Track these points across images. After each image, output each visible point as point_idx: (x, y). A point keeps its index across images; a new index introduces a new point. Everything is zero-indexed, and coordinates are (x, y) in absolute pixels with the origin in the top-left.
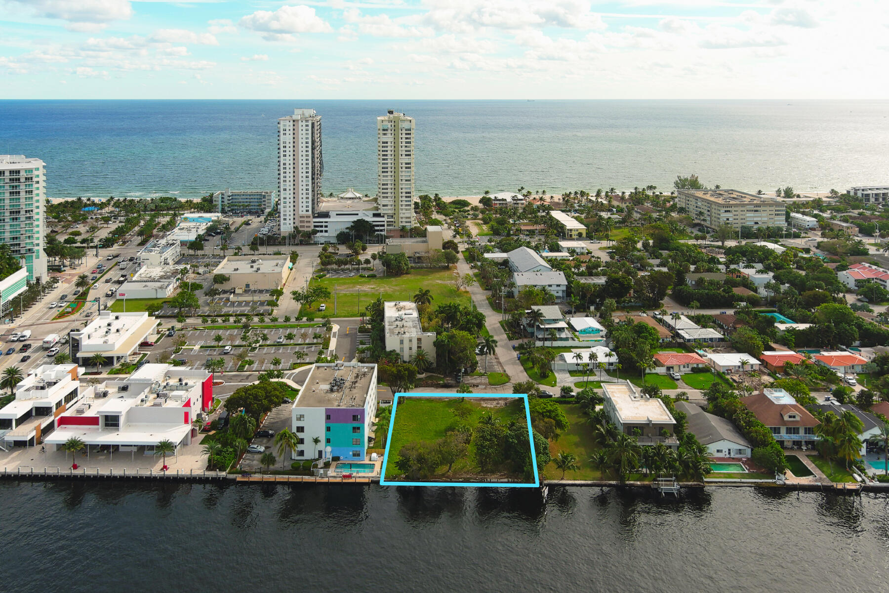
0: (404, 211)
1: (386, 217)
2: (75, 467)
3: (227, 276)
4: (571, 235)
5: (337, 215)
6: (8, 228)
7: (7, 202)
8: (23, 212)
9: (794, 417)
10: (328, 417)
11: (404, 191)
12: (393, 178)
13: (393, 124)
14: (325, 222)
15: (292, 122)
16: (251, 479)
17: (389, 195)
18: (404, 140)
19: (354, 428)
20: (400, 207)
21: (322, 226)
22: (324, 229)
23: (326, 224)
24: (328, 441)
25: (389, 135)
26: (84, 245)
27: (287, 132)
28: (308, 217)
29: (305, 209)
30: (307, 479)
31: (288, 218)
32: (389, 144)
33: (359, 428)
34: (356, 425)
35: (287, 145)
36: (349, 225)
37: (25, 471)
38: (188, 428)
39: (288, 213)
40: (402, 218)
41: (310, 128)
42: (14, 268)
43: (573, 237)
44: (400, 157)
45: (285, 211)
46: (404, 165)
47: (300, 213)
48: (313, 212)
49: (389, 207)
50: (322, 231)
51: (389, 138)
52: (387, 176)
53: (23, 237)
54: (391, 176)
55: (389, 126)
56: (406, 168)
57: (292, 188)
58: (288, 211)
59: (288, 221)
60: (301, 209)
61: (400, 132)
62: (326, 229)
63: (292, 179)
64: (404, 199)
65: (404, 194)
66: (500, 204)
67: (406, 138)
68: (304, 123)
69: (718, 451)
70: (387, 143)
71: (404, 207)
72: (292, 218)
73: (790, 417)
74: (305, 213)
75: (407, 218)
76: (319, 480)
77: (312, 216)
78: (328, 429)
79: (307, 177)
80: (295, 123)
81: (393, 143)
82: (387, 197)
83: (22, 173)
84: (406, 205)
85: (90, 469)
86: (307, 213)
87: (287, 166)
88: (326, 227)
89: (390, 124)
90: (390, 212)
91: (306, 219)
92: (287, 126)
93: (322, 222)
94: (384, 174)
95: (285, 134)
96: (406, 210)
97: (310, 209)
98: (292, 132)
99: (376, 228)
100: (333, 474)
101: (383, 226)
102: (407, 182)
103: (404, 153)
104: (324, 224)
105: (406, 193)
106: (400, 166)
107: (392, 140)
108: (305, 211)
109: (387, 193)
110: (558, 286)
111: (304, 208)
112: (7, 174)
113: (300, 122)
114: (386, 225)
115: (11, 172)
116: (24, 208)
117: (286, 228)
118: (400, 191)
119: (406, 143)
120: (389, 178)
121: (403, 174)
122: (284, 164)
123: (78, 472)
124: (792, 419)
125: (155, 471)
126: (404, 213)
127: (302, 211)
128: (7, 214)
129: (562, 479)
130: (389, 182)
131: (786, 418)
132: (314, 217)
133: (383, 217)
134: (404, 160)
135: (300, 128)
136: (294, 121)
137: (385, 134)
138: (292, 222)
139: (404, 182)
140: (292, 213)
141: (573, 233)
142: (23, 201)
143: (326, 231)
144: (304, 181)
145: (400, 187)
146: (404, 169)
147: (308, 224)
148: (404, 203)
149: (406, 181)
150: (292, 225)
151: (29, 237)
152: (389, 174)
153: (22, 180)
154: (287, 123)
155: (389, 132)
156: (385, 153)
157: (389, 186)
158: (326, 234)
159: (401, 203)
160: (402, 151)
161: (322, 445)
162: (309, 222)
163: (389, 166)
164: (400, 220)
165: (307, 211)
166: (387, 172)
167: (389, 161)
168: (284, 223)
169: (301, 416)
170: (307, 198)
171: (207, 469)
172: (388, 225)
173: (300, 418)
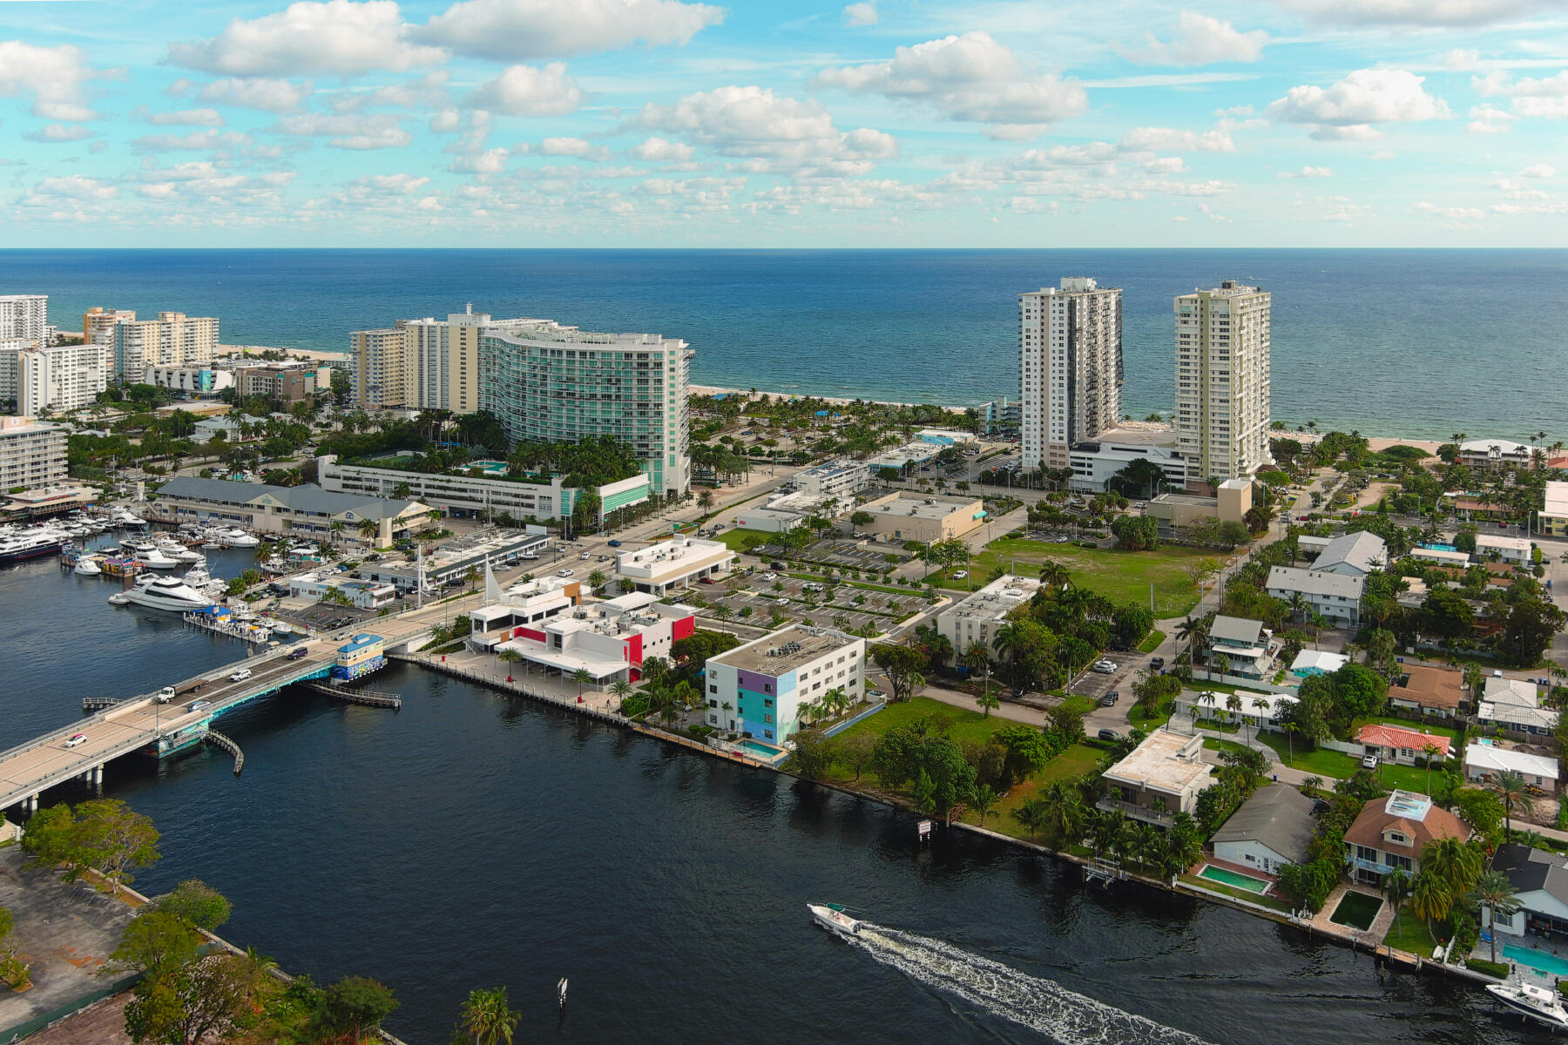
1: (1187, 458)
2: (510, 680)
3: (871, 516)
4: (1549, 530)
5: (1113, 449)
6: (635, 423)
7: (635, 391)
8: (651, 406)
9: (1401, 839)
10: (740, 681)
11: (1217, 418)
12: (1198, 395)
13: (1199, 305)
14: (1089, 459)
15: (1039, 298)
16: (647, 732)
17: (1192, 423)
18: (1217, 333)
19: (766, 701)
20: (1211, 445)
21: (1083, 465)
22: (1086, 469)
23: (1090, 462)
24: (741, 710)
25: (1192, 324)
26: (770, 459)
27: (1032, 314)
28: (1062, 448)
29: (1057, 435)
30: (698, 746)
31: (1032, 446)
32: (1192, 339)
33: (771, 702)
34: (769, 698)
35: (1032, 334)
36: (1122, 467)
37: (470, 674)
38: (624, 665)
39: (1032, 440)
40: (1213, 463)
41: (1064, 309)
42: (630, 472)
43: (1555, 533)
44: (1210, 361)
45: (1028, 436)
46: (1217, 375)
47: (1051, 440)
48: (1071, 439)
49: (1192, 444)
50: (1083, 473)
51: (1192, 328)
52: (1188, 392)
53: (651, 437)
54: (1196, 392)
55: (1193, 309)
56: (1221, 380)
57: (1038, 400)
58: (1032, 436)
59: (1032, 452)
60: (1051, 434)
61: (1211, 319)
62: (1089, 469)
63: (1038, 387)
64: (1217, 431)
65: (1217, 424)
66: (1475, 460)
67: (1221, 330)
68: (1057, 302)
69: (1248, 857)
70: (1189, 336)
71: (1217, 446)
72: (1038, 446)
73: (1394, 837)
74: (1057, 441)
75: (1221, 464)
76: (708, 750)
77: (1068, 448)
78: (741, 695)
79: (1061, 385)
80: (1044, 301)
81: (1198, 337)
82: (1188, 427)
83: (651, 357)
84: (1221, 443)
85: (525, 686)
86: (1061, 441)
87: (1032, 367)
88: (1090, 466)
89: (1194, 305)
90: (1192, 451)
91: (1058, 452)
92: (1032, 305)
93: (1084, 458)
94: (1184, 388)
95: (1028, 318)
96: (1221, 450)
97: (1065, 435)
98: (1039, 314)
99: (1168, 476)
100: (725, 748)
101: (1182, 473)
102: (1222, 404)
103: (1217, 354)
104: (1086, 462)
105: (1221, 422)
106: (1211, 375)
107: (1198, 332)
108: (1057, 438)
109: (1189, 420)
110: (1344, 599)
111: (1057, 432)
112: (635, 357)
113: (1051, 298)
114: (1186, 473)
115: (640, 355)
116: (653, 401)
117: (1030, 461)
118: (1211, 417)
119: (1221, 337)
120: (1192, 395)
121: (1215, 389)
122: (1028, 363)
123: (509, 685)
124: (1397, 842)
126: (1217, 456)
127: (1053, 438)
128: (635, 406)
129: (980, 826)
130: (1191, 402)
131: (1388, 838)
132: (1071, 449)
133: (1183, 459)
134: (1216, 366)
135: (1051, 308)
136: (1042, 297)
137: (1185, 322)
138: (1038, 453)
139: (1217, 403)
140: (1038, 440)
141: (1554, 525)
142: (651, 391)
143: (1090, 474)
144: (1057, 391)
145: (1210, 410)
146: (1217, 382)
147: (1062, 460)
148: (1217, 439)
149: (1221, 401)
150: (1038, 460)
152: (1192, 388)
153: (651, 366)
154: (1032, 301)
155: (1193, 318)
156: (1186, 353)
157: (1192, 409)
158: (1090, 478)
159: (1211, 438)
160: (1214, 351)
161: (733, 714)
162: (1063, 456)
163: (1192, 374)
164: (1211, 467)
165: (1061, 438)
166: (1188, 385)
167: (1192, 367)
168: (1027, 455)
169: (715, 673)
170: (1061, 418)
171: (617, 712)
172: (1190, 474)
173: (713, 675)
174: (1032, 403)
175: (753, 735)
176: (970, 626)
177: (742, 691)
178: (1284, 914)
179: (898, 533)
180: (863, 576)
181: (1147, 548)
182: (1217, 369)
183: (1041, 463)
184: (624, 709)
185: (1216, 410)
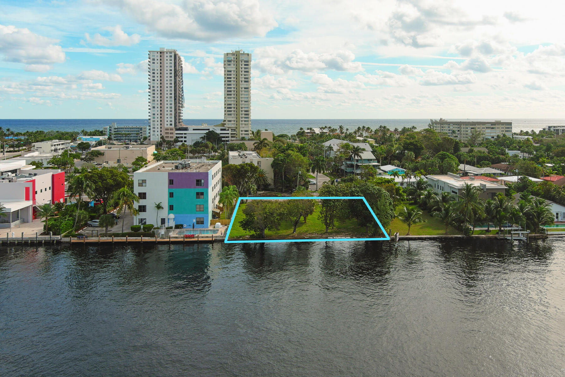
0: (243, 126)
1: (230, 130)
3: (102, 152)
5: (194, 129)
10: (171, 182)
11: (243, 109)
12: (235, 99)
13: (235, 56)
15: (159, 53)
16: (86, 241)
17: (233, 112)
18: (243, 70)
19: (198, 194)
20: (240, 122)
21: (182, 137)
22: (183, 139)
23: (185, 135)
24: (171, 208)
25: (232, 65)
27: (156, 61)
28: (172, 129)
29: (169, 123)
30: (147, 239)
31: (156, 130)
32: (232, 73)
33: (202, 194)
34: (200, 190)
35: (156, 72)
36: (203, 136)
39: (156, 127)
40: (242, 131)
41: (173, 58)
44: (241, 83)
45: (154, 125)
46: (243, 89)
47: (166, 126)
48: (175, 126)
49: (233, 122)
50: (182, 141)
51: (232, 68)
52: (231, 98)
55: (233, 59)
56: (245, 91)
57: (159, 106)
58: (156, 125)
59: (156, 133)
60: (166, 123)
61: (241, 63)
62: (185, 139)
63: (159, 99)
64: (243, 116)
65: (243, 113)
67: (245, 68)
68: (169, 55)
70: (231, 71)
71: (243, 123)
72: (159, 130)
74: (169, 126)
75: (246, 131)
76: (160, 240)
77: (174, 129)
78: (171, 195)
79: (171, 98)
80: (161, 55)
81: (235, 72)
82: (231, 114)
84: (245, 121)
86: (171, 126)
87: (156, 89)
88: (185, 137)
89: (233, 56)
90: (233, 126)
91: (170, 131)
92: (156, 56)
93: (182, 134)
95: (154, 63)
96: (245, 124)
97: (173, 123)
98: (159, 61)
99: (223, 139)
100: (175, 235)
101: (228, 137)
103: (243, 80)
104: (184, 135)
105: (245, 111)
106: (241, 90)
107: (235, 69)
109: (231, 111)
113: (165, 53)
114: (230, 137)
117: (155, 138)
118: (241, 109)
119: (245, 72)
120: (233, 99)
121: (243, 96)
126: (243, 127)
127: (167, 125)
129: (407, 235)
130: (232, 103)
132: (177, 130)
133: (228, 130)
135: (166, 58)
136: (161, 53)
137: (229, 65)
138: (159, 133)
139: (243, 102)
140: (159, 126)
143: (185, 141)
144: (169, 101)
145: (241, 106)
146: (243, 93)
147: (171, 135)
149: (245, 102)
150: (160, 136)
154: (156, 54)
155: (233, 62)
156: (230, 80)
157: (232, 106)
158: (185, 143)
159: (241, 119)
160: (242, 78)
161: (165, 212)
162: (172, 133)
163: (233, 89)
164: (241, 133)
165: (171, 125)
166: (231, 95)
167: (232, 86)
168: (153, 135)
169: (144, 181)
170: (171, 114)
171: (42, 234)
172: (232, 137)
173: (143, 183)
174: (156, 107)
175: (185, 226)
177: (172, 190)
179: (119, 160)
182: (243, 86)
183: (162, 138)
184: (47, 230)
185: (243, 106)
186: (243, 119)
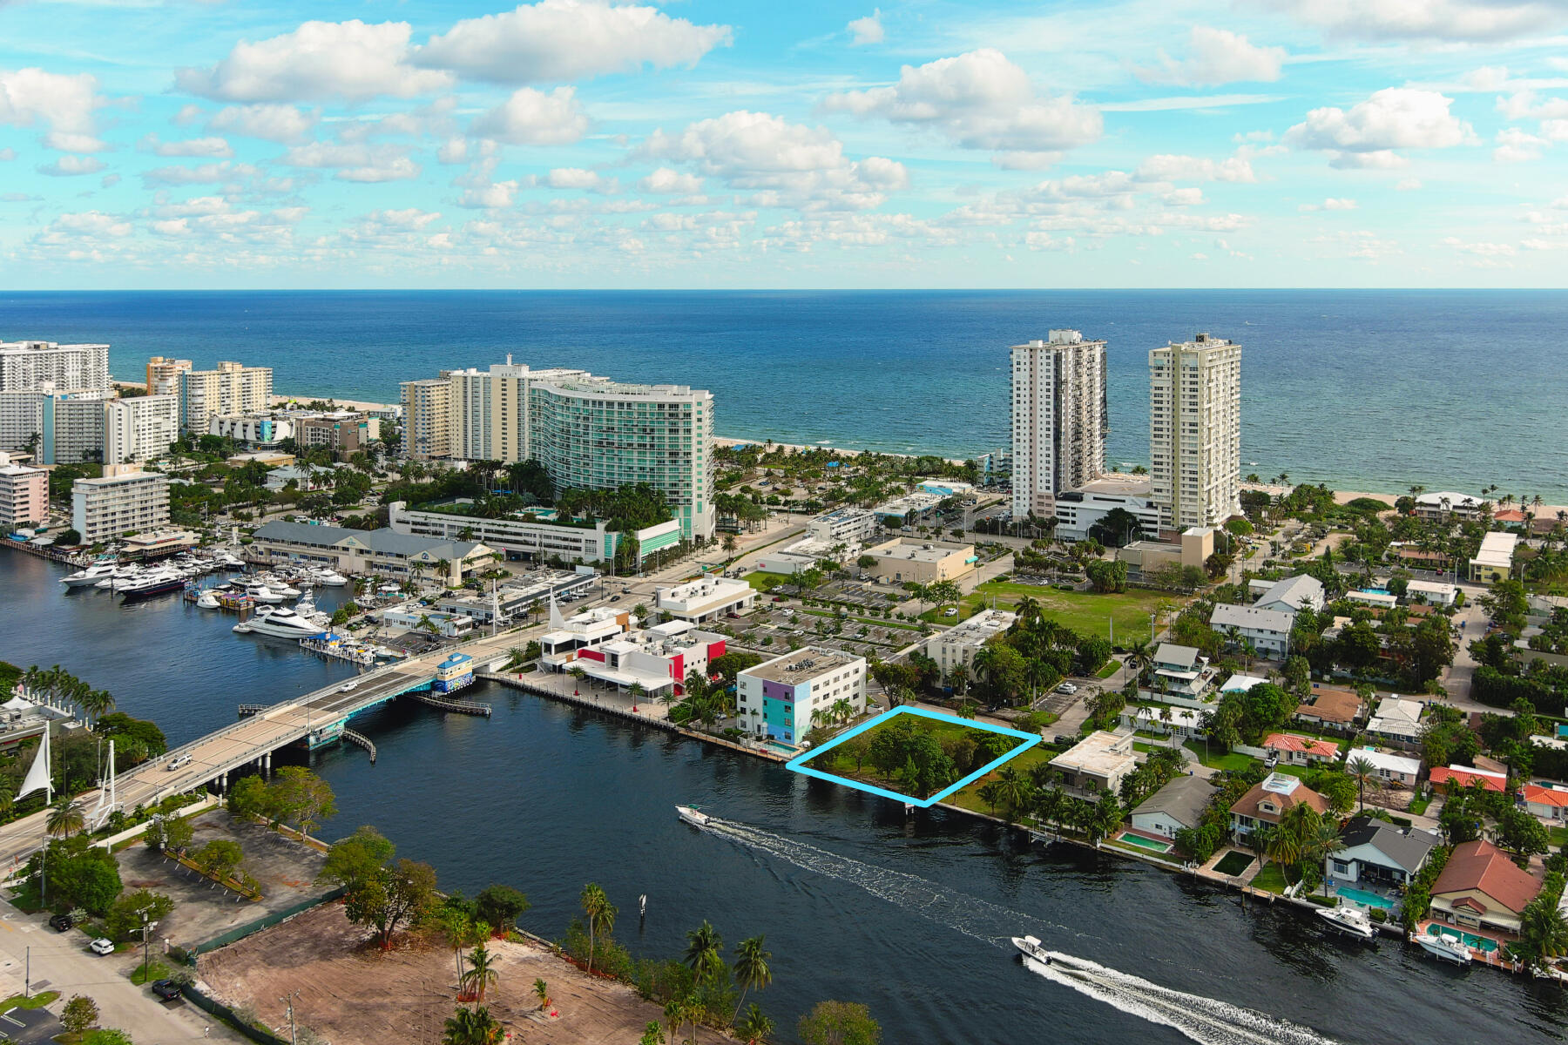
0: (1187, 502)
1: (1160, 508)
2: (576, 694)
3: (876, 559)
4: (1479, 577)
5: (1095, 498)
7: (667, 440)
8: (681, 455)
9: (1271, 808)
10: (765, 690)
11: (1187, 468)
12: (1170, 446)
13: (1171, 358)
14: (1073, 508)
15: (1028, 352)
16: (690, 734)
17: (1164, 473)
18: (1187, 385)
19: (786, 707)
20: (1181, 495)
21: (1067, 514)
22: (1070, 518)
23: (1074, 511)
24: (765, 716)
25: (1165, 377)
26: (786, 508)
27: (1022, 368)
28: (1048, 497)
29: (1044, 485)
30: (732, 745)
31: (1022, 496)
32: (1165, 392)
33: (790, 708)
34: (788, 704)
35: (1022, 386)
36: (1102, 516)
37: (544, 688)
38: (669, 681)
39: (1022, 490)
40: (1183, 513)
41: (1052, 361)
42: (663, 518)
43: (1483, 580)
44: (1181, 414)
45: (1018, 485)
46: (1187, 427)
47: (1038, 490)
48: (1057, 489)
49: (1164, 493)
50: (1067, 522)
51: (1165, 383)
52: (1161, 444)
53: (681, 484)
54: (1168, 443)
55: (1166, 362)
56: (1190, 431)
57: (1027, 451)
58: (1022, 486)
59: (1022, 502)
60: (1039, 484)
61: (1181, 372)
62: (1074, 519)
63: (1027, 438)
64: (1187, 482)
65: (1187, 475)
66: (1429, 512)
67: (1191, 383)
69: (1157, 826)
70: (1162, 390)
71: (1187, 495)
72: (1027, 496)
73: (1266, 807)
74: (1044, 491)
75: (1191, 514)
76: (740, 748)
77: (1053, 498)
78: (765, 703)
79: (1048, 436)
80: (1032, 353)
81: (1170, 391)
82: (1161, 477)
83: (679, 408)
85: (586, 698)
86: (1048, 492)
87: (1022, 419)
88: (1074, 515)
89: (1167, 358)
90: (1165, 501)
91: (1046, 501)
93: (1068, 508)
94: (1157, 441)
95: (1019, 370)
96: (1191, 500)
97: (1051, 485)
98: (1028, 368)
99: (1142, 525)
100: (753, 746)
101: (1155, 523)
102: (1192, 455)
103: (1187, 407)
104: (1070, 511)
105: (1191, 472)
106: (1182, 427)
107: (1170, 385)
108: (1044, 488)
109: (1162, 470)
110: (1273, 632)
112: (667, 408)
113: (1038, 351)
114: (1159, 523)
115: (671, 406)
116: (683, 450)
117: (1020, 510)
118: (1181, 468)
119: (1190, 390)
120: (1165, 447)
121: (1186, 442)
122: (1018, 415)
123: (576, 698)
124: (1268, 811)
125: (628, 711)
126: (1187, 506)
127: (1041, 488)
128: (667, 455)
129: (953, 804)
130: (1165, 454)
131: (1261, 808)
132: (1057, 498)
133: (1156, 508)
134: (1187, 418)
135: (1039, 361)
136: (1031, 350)
137: (1158, 376)
138: (1027, 502)
139: (1187, 454)
140: (1027, 490)
141: (1483, 573)
142: (681, 440)
143: (1074, 522)
144: (1044, 442)
145: (1181, 461)
146: (1187, 434)
147: (1048, 509)
149: (1190, 452)
150: (1027, 509)
151: (688, 485)
152: (1165, 440)
153: (681, 417)
154: (1023, 355)
155: (1165, 370)
156: (1159, 406)
157: (1164, 460)
158: (1073, 527)
159: (1181, 489)
160: (1185, 403)
161: (759, 719)
162: (1049, 505)
163: (1165, 426)
164: (1181, 516)
165: (1048, 488)
166: (1161, 437)
167: (1165, 420)
168: (1018, 504)
169: (745, 684)
170: (1048, 469)
171: (665, 719)
172: (1163, 523)
173: (743, 686)
174: (1022, 454)
175: (776, 736)
176: (954, 651)
178: (1177, 866)
179: (898, 576)
180: (867, 613)
181: (1117, 591)
183: (1030, 513)
184: (672, 716)
185: (1186, 461)
186: (1187, 489)
